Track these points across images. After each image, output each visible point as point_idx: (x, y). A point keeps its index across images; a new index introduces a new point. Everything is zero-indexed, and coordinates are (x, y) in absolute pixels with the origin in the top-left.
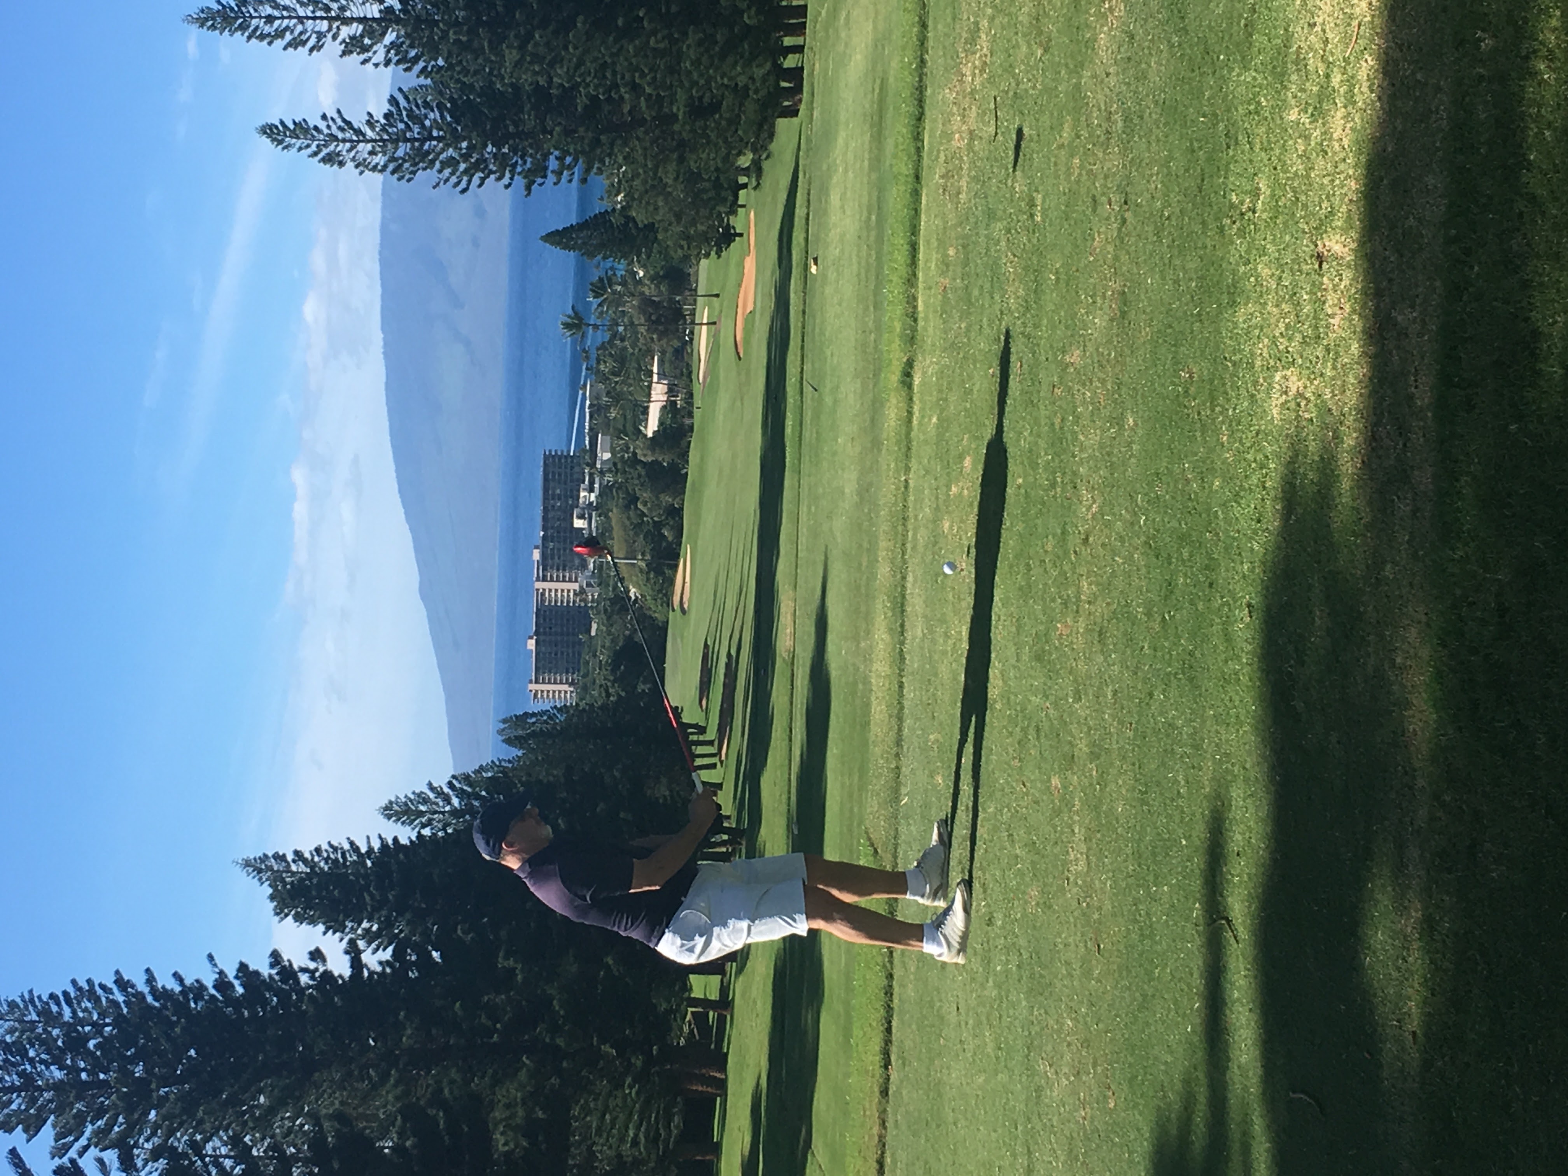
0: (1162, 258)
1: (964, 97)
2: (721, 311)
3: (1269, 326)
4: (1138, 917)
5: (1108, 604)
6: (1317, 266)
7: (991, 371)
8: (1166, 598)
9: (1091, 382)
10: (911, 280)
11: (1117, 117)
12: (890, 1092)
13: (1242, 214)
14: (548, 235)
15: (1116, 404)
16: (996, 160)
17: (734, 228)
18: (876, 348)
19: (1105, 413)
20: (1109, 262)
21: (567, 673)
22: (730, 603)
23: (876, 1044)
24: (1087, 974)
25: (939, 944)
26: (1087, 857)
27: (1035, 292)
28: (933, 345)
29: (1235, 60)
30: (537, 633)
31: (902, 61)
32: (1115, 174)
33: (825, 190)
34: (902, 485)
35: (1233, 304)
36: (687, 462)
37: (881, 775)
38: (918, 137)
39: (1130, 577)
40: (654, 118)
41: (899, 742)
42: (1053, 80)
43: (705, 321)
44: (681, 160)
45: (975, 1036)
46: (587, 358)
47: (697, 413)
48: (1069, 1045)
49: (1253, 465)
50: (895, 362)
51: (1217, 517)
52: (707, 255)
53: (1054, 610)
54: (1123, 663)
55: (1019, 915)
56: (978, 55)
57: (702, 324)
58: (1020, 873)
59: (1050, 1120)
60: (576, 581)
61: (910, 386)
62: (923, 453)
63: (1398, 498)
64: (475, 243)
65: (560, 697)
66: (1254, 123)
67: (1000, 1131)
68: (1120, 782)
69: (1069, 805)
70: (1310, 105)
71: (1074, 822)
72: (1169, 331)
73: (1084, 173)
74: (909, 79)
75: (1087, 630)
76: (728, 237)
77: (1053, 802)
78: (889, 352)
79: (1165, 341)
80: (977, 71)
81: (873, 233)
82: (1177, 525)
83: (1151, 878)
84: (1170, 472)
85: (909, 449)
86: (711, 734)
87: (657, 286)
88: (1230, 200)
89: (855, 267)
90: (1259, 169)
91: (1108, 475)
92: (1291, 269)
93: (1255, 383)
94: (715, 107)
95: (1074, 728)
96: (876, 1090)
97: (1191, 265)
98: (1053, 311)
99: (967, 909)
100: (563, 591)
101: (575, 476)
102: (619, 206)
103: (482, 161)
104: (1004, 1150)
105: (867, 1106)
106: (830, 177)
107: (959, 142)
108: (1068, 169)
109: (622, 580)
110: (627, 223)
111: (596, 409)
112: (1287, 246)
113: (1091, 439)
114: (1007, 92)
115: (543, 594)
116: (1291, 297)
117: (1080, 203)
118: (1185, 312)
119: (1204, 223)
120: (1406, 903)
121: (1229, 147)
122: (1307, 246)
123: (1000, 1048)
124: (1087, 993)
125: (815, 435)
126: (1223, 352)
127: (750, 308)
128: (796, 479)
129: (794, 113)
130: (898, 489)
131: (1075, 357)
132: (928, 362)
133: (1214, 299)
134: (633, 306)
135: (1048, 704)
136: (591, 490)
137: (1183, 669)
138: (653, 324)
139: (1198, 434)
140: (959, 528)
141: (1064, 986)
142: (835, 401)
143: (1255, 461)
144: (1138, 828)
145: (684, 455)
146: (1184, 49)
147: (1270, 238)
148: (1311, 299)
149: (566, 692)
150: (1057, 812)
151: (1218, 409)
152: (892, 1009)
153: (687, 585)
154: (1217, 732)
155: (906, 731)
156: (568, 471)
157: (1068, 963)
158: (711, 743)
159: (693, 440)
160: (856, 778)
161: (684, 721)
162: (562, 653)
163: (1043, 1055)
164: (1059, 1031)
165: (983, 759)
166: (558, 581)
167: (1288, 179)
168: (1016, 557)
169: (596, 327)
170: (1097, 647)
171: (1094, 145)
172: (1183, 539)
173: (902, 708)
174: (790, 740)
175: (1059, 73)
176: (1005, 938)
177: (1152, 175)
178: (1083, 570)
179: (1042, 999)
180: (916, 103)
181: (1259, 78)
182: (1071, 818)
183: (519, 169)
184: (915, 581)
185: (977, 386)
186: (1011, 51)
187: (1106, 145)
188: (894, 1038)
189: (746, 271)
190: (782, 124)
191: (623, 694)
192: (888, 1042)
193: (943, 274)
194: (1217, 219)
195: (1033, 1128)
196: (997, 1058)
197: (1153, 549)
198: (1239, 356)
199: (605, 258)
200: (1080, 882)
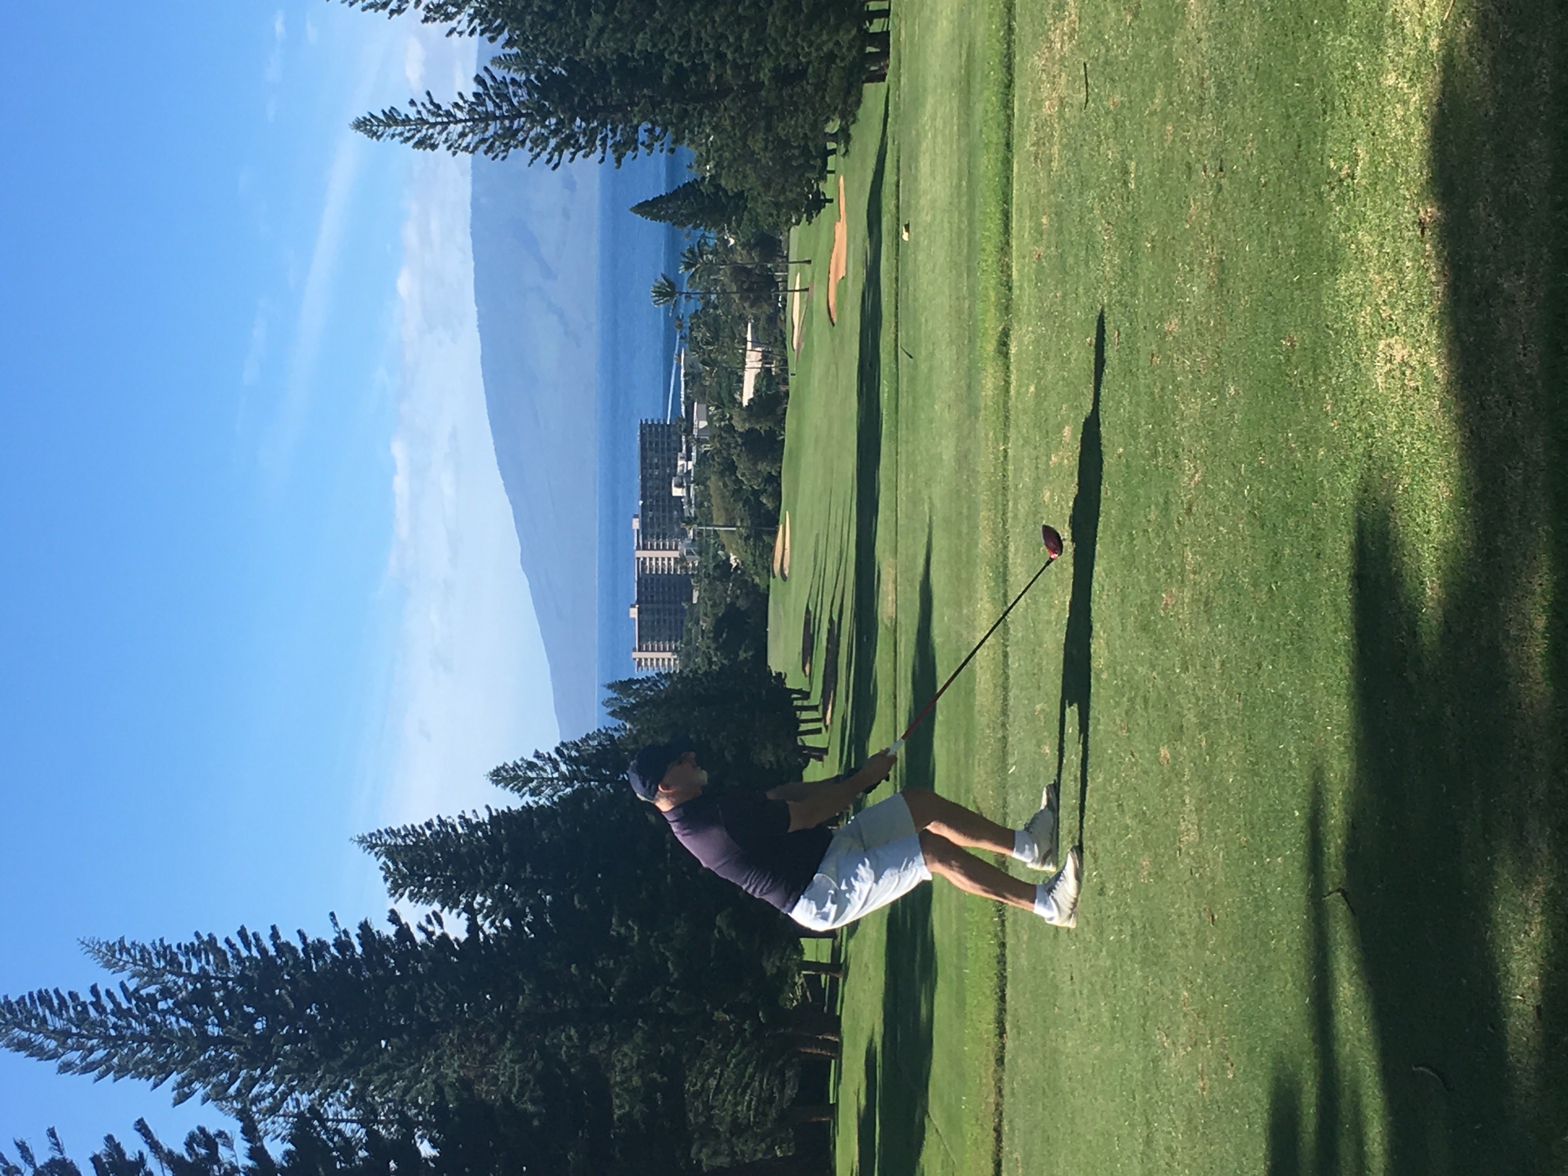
0: (1259, 226)
1: (1054, 64)
2: (813, 277)
3: (1371, 292)
4: (1252, 888)
5: (1213, 574)
6: (1419, 233)
7: (1088, 340)
8: (1272, 568)
9: (1190, 351)
10: (1005, 248)
11: (1211, 83)
12: (1006, 1061)
13: (1341, 181)
14: (640, 206)
15: (1216, 373)
16: (1088, 127)
17: (824, 194)
18: (970, 316)
19: (1206, 381)
20: (1205, 229)
21: (670, 641)
22: (831, 570)
23: (990, 1013)
24: (1202, 944)
25: (1050, 908)
26: (1199, 828)
27: (1131, 260)
28: (1029, 314)
29: (1330, 25)
30: (638, 602)
31: (989, 29)
32: (1209, 141)
33: (914, 158)
34: (1001, 455)
35: (1334, 271)
36: (784, 429)
37: (988, 744)
38: (1007, 105)
39: (1234, 547)
40: (742, 87)
41: (1004, 712)
42: (1144, 46)
43: (797, 288)
44: (769, 128)
45: (1090, 1006)
46: (681, 326)
47: (792, 380)
48: (1185, 1015)
49: (1359, 435)
50: (991, 332)
51: (1322, 487)
52: (798, 223)
53: (1159, 580)
54: (1230, 632)
55: (1131, 885)
56: (1067, 21)
57: (795, 291)
58: (1131, 844)
59: (1168, 1090)
60: (676, 549)
61: (1006, 355)
62: (1022, 422)
63: (1509, 467)
64: (566, 214)
65: (663, 664)
66: (1350, 88)
67: (1118, 1100)
68: (1231, 753)
69: (1179, 775)
70: (1408, 69)
71: (1185, 793)
72: (1270, 298)
73: (1177, 139)
74: (997, 46)
75: (1193, 600)
76: (818, 203)
77: (1162, 772)
78: (984, 321)
79: (1265, 309)
80: (1066, 38)
81: (965, 199)
82: (1281, 495)
83: (1264, 848)
84: (1274, 442)
85: (1007, 418)
86: (815, 699)
87: (749, 253)
88: (1328, 167)
89: (947, 233)
90: (1358, 135)
91: (1209, 443)
92: (1393, 236)
93: (1359, 352)
94: (801, 74)
95: (1181, 698)
96: (992, 1058)
97: (1289, 232)
98: (1150, 280)
99: (1078, 876)
100: (663, 559)
101: (673, 445)
102: (708, 174)
103: (573, 135)
104: (1122, 1119)
105: (983, 1074)
106: (919, 143)
107: (1049, 109)
108: (1161, 136)
109: (723, 548)
110: (717, 193)
111: (693, 377)
112: (1388, 212)
113: (1192, 407)
114: (1097, 59)
115: (644, 563)
116: (1393, 265)
117: (1174, 170)
118: (1285, 280)
119: (1302, 190)
120: (1527, 877)
121: (1325, 112)
122: (1409, 213)
123: (1115, 1018)
124: (1203, 964)
125: (911, 402)
126: (1326, 319)
127: (842, 273)
128: (894, 446)
129: (882, 78)
130: (997, 459)
131: (1173, 325)
132: (1024, 331)
133: (1314, 266)
134: (725, 275)
135: (1154, 674)
136: (688, 458)
137: (1291, 639)
138: (744, 293)
139: (1301, 403)
140: (1060, 497)
141: (1178, 956)
142: (931, 369)
143: (1360, 430)
144: (1250, 798)
145: (781, 421)
146: (1276, 14)
147: (1369, 204)
148: (1413, 266)
149: (669, 660)
150: (1167, 783)
151: (1321, 378)
152: (1005, 977)
153: (787, 552)
154: (1329, 703)
155: (1011, 702)
156: (665, 440)
157: (1182, 934)
158: (815, 708)
159: (788, 406)
160: (962, 745)
161: (788, 686)
162: (665, 621)
163: (1159, 1025)
164: (1175, 1001)
165: (1091, 729)
166: (658, 549)
167: (1387, 144)
168: (1120, 526)
169: (688, 296)
170: (1203, 617)
171: (1187, 111)
172: (1289, 509)
173: (1007, 678)
174: (895, 707)
175: (1150, 39)
176: (1118, 908)
177: (1246, 142)
178: (1187, 540)
179: (1155, 968)
180: (1004, 70)
181: (1355, 43)
182: (1181, 788)
183: (610, 142)
184: (1017, 550)
185: (1074, 356)
186: (1100, 18)
187: (1199, 112)
188: (1008, 1006)
189: (837, 237)
190: (869, 88)
191: (725, 662)
192: (1002, 1010)
193: (1036, 242)
194: (1316, 185)
195: (1151, 1098)
196: (1113, 1028)
197: (1258, 518)
198: (1341, 324)
199: (696, 227)
200: (1192, 853)
